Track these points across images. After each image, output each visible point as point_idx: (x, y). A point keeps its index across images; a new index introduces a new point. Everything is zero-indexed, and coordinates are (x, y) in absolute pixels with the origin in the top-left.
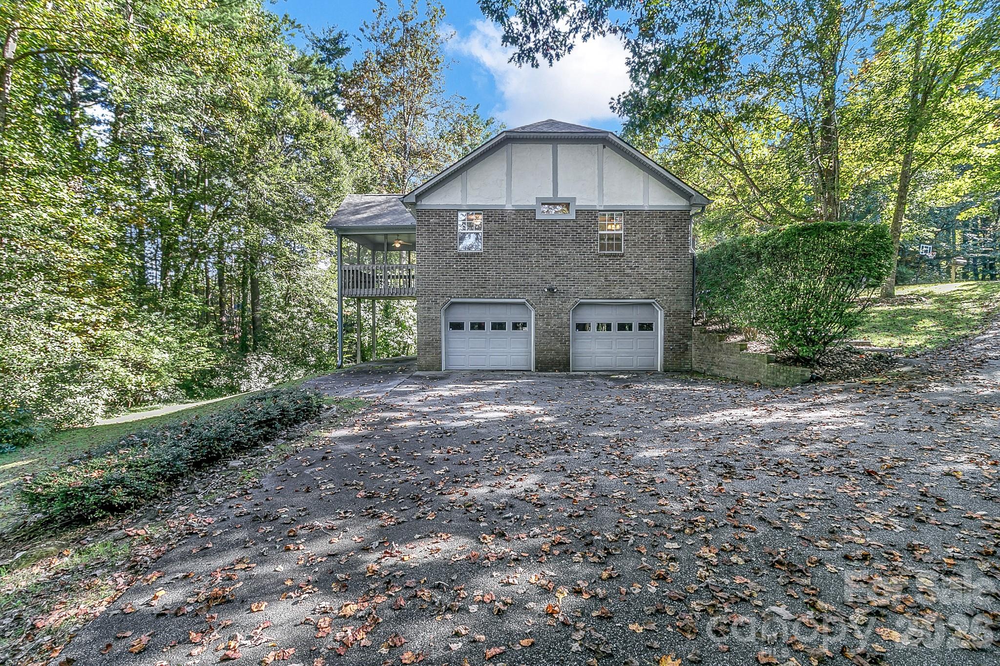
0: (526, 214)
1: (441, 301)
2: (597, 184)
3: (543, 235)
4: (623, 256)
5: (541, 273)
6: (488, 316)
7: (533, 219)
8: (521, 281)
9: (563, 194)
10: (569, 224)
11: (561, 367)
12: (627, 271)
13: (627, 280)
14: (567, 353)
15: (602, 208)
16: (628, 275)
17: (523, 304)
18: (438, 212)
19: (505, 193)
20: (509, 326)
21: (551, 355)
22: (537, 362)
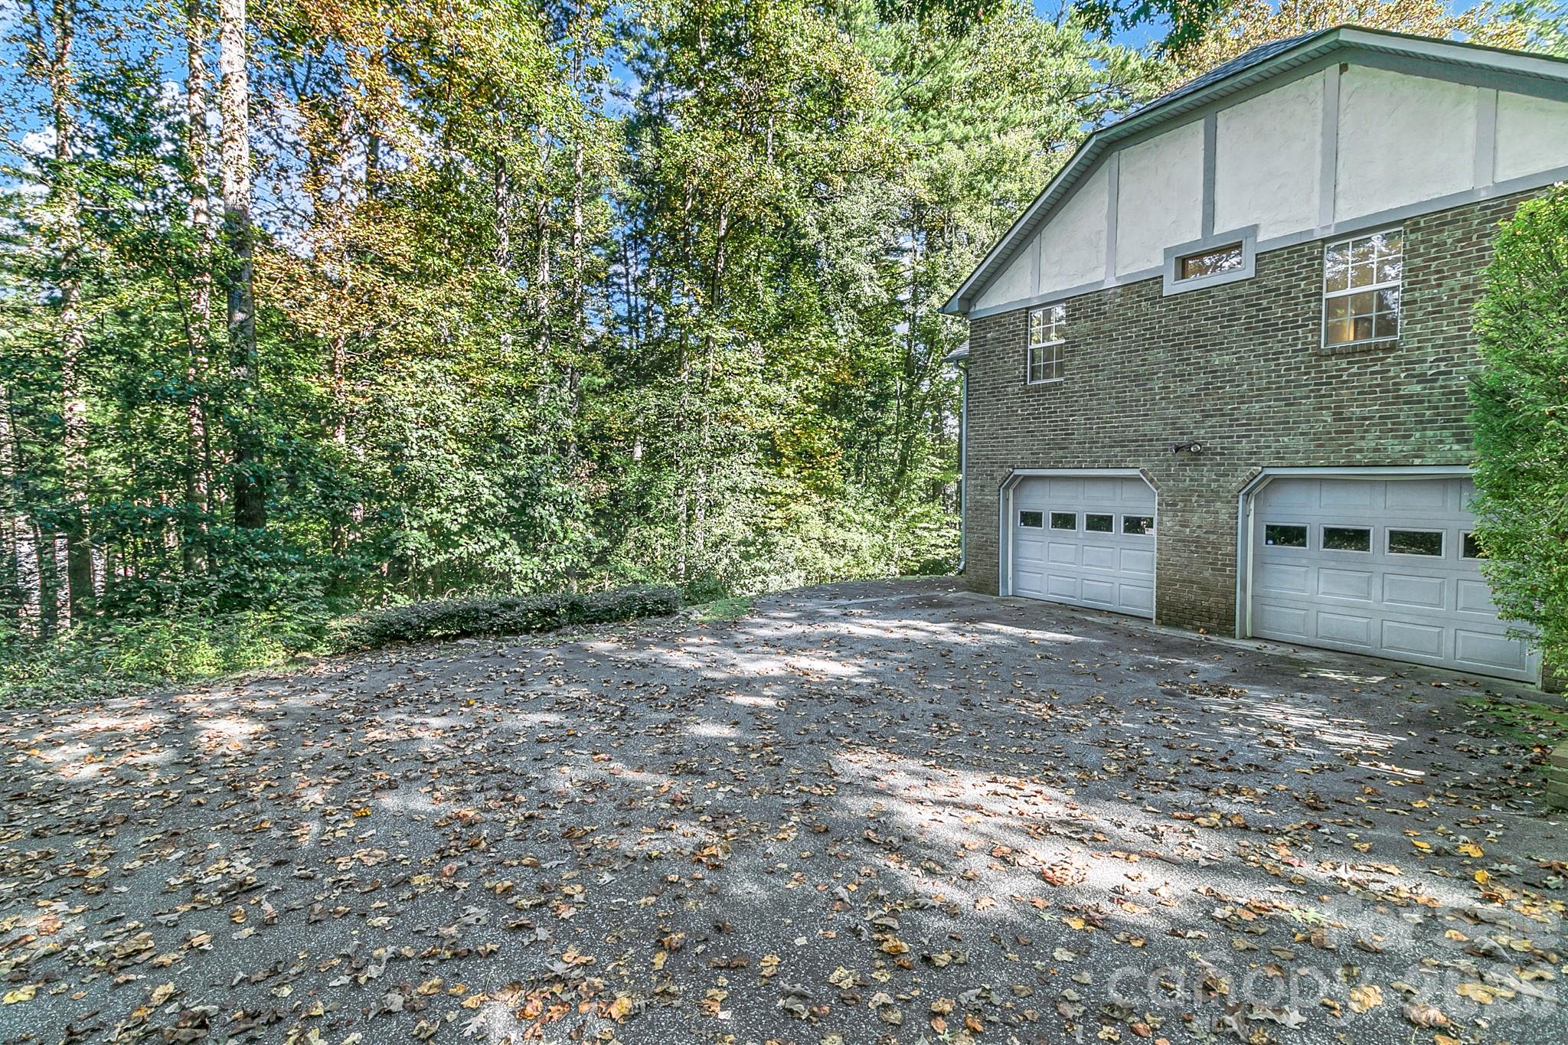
0: (1144, 288)
1: (999, 474)
2: (1317, 174)
3: (1179, 329)
4: (1393, 347)
5: (1172, 412)
6: (1082, 502)
7: (1156, 299)
8: (1130, 433)
9: (1226, 224)
10: (1241, 291)
11: (1214, 623)
12: (1406, 390)
13: (1405, 412)
14: (1229, 593)
15: (1331, 232)
16: (1409, 400)
17: (1138, 479)
18: (997, 320)
19: (1103, 257)
20: (1119, 525)
21: (1191, 594)
22: (1160, 605)
